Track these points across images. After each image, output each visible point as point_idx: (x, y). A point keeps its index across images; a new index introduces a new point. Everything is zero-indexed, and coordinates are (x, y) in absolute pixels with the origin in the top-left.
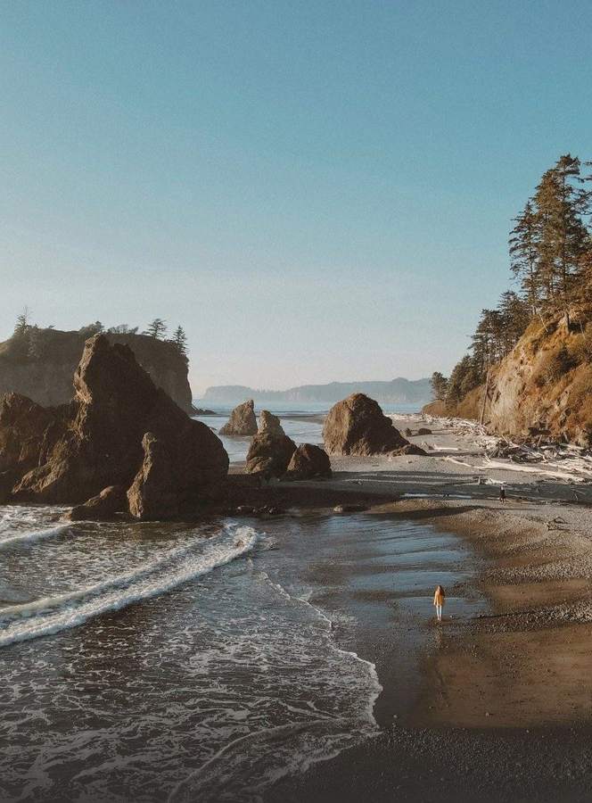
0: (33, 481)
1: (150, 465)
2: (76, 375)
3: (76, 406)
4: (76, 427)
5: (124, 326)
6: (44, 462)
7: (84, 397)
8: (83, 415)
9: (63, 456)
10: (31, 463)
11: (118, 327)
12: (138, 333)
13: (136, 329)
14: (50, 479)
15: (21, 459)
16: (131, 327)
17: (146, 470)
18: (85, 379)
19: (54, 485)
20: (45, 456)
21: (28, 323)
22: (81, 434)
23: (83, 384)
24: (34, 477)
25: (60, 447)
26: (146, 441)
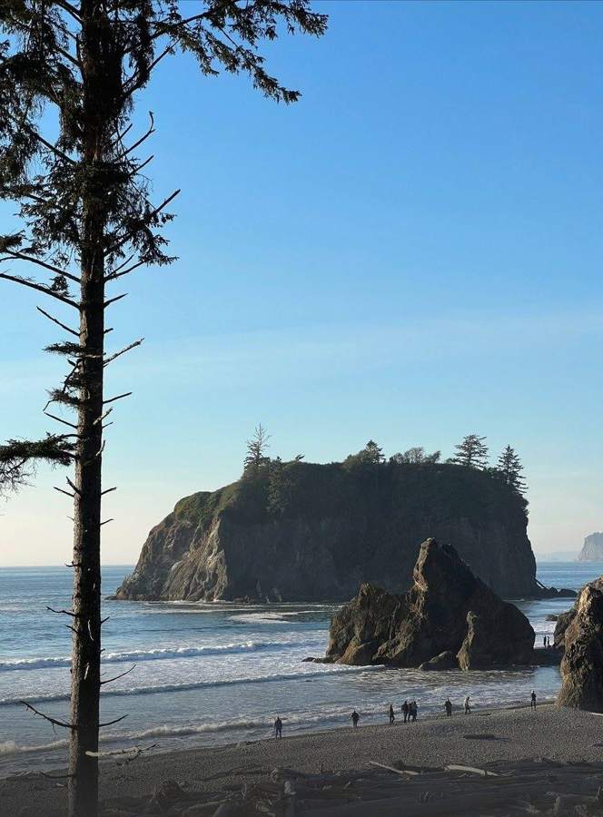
0: (387, 651)
1: (473, 634)
2: (415, 570)
3: (415, 594)
4: (417, 609)
5: (415, 450)
6: (394, 636)
7: (421, 586)
8: (421, 600)
9: (409, 631)
10: (384, 637)
11: (407, 454)
12: (441, 460)
13: (437, 455)
14: (400, 648)
15: (376, 634)
16: (428, 452)
17: (471, 637)
18: (422, 573)
19: (404, 652)
20: (393, 633)
21: (264, 454)
22: (421, 614)
23: (421, 577)
24: (387, 647)
25: (406, 624)
26: (469, 618)
